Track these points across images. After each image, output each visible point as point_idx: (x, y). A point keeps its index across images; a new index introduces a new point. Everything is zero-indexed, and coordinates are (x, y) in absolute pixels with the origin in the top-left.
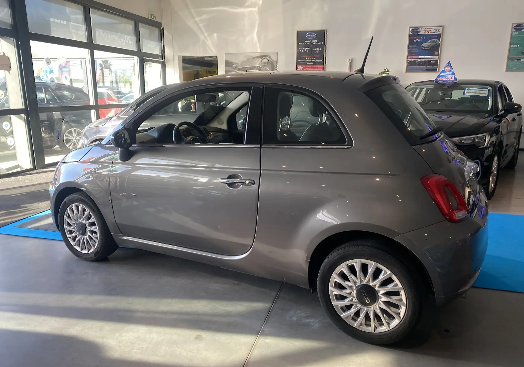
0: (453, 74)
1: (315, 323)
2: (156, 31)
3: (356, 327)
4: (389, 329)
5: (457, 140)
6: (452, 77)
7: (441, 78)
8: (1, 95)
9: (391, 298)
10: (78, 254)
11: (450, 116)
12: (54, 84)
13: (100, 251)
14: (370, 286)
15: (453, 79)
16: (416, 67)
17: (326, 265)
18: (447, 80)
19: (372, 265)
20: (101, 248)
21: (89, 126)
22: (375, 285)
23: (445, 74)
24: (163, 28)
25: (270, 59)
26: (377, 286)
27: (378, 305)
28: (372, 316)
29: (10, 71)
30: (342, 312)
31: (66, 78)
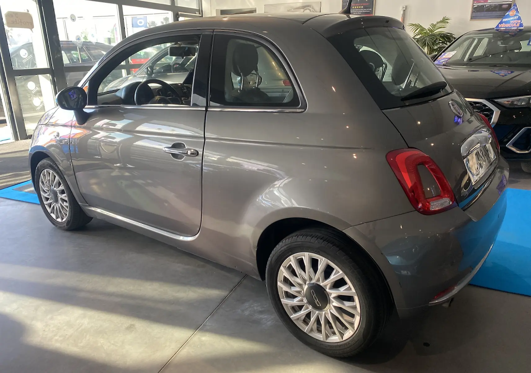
0: (519, 18)
1: (268, 320)
3: (306, 332)
4: (342, 341)
5: (507, 102)
6: (518, 23)
7: (503, 25)
8: (25, 54)
9: (343, 304)
10: (54, 223)
11: (512, 72)
12: (79, 42)
13: (70, 220)
14: (321, 286)
15: (518, 25)
16: (483, 14)
17: (274, 256)
18: (510, 27)
19: (323, 262)
20: (71, 217)
21: (109, 87)
22: (326, 286)
23: (509, 19)
25: (313, 10)
26: (328, 287)
27: (330, 310)
28: (322, 322)
29: (33, 29)
30: (292, 313)
31: (93, 36)
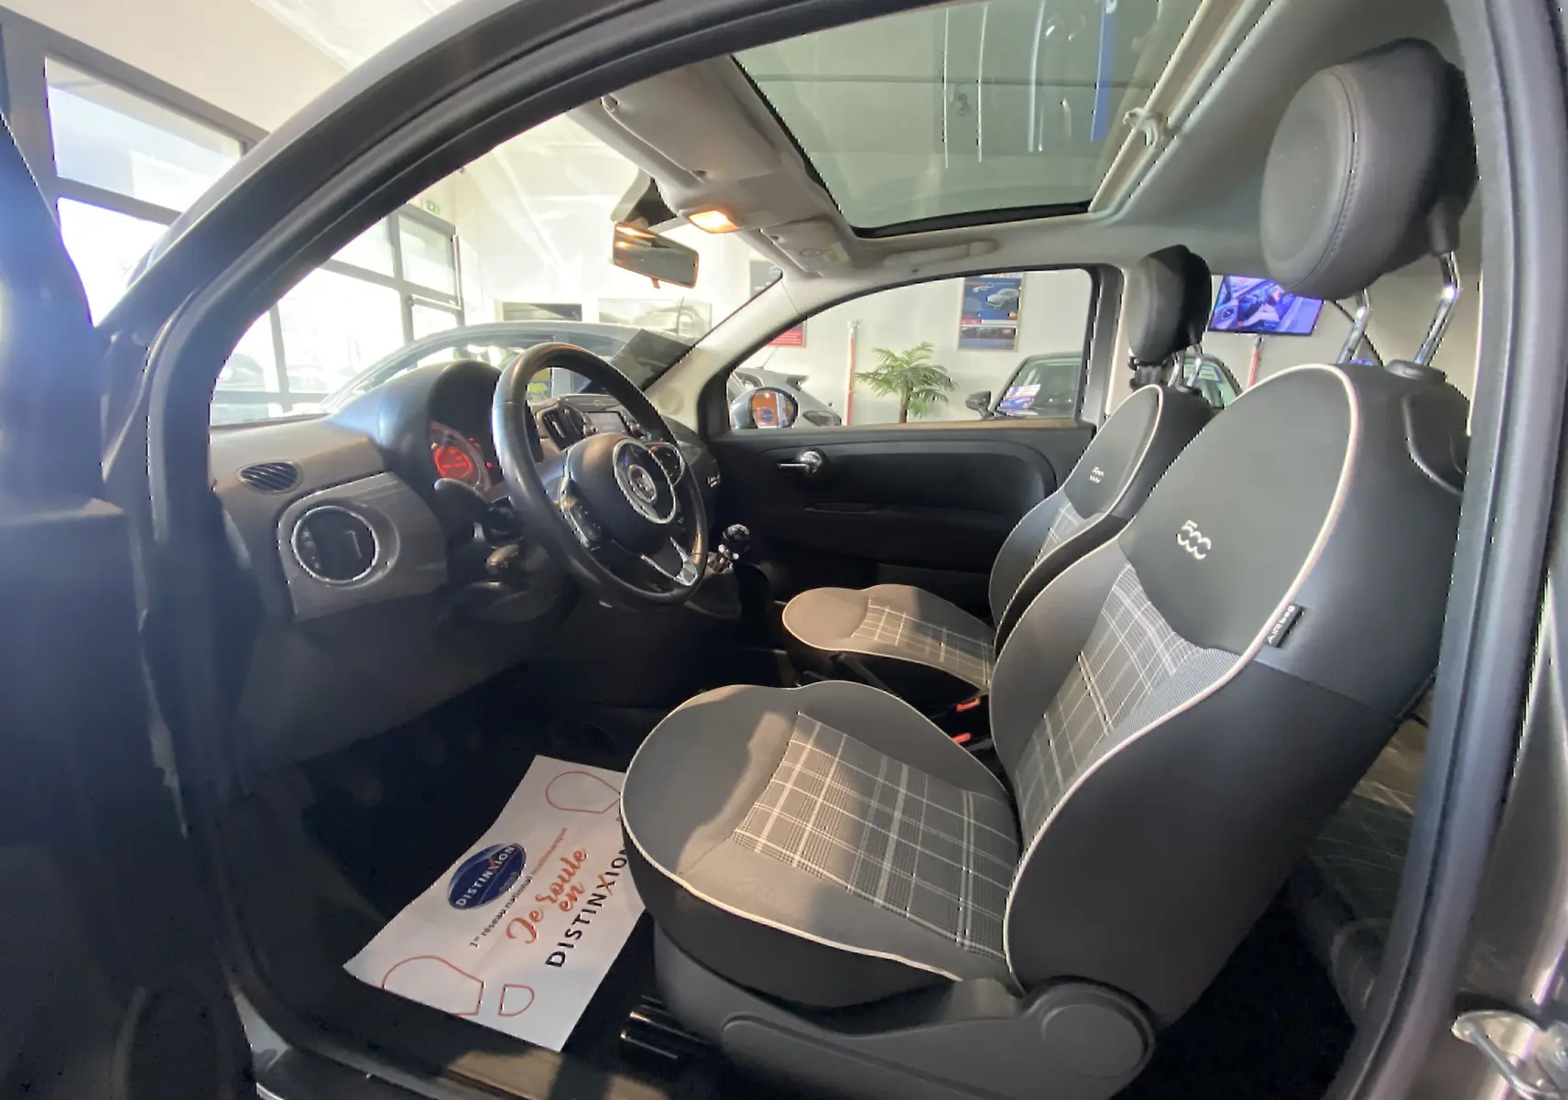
2: (442, 241)
16: (975, 341)
24: (457, 238)
25: (697, 317)
